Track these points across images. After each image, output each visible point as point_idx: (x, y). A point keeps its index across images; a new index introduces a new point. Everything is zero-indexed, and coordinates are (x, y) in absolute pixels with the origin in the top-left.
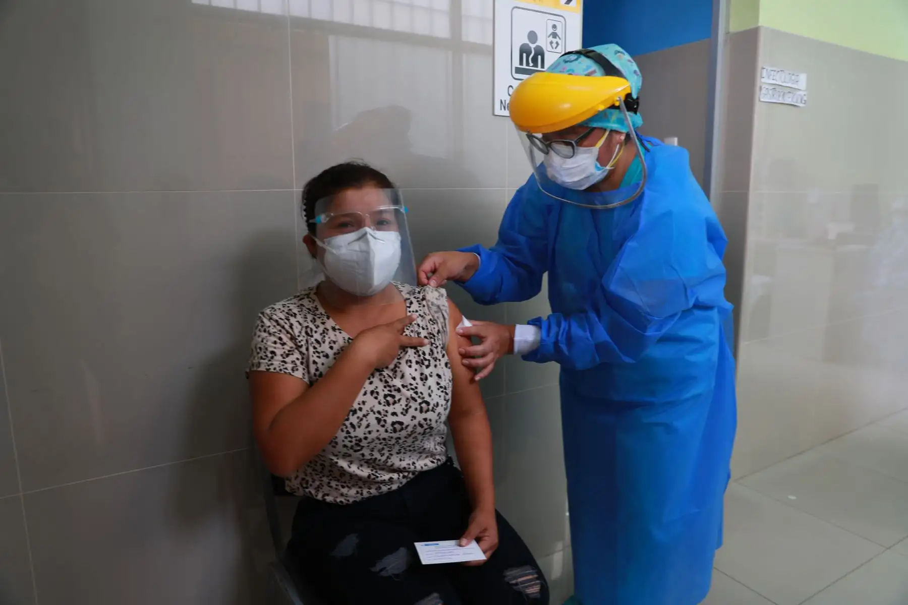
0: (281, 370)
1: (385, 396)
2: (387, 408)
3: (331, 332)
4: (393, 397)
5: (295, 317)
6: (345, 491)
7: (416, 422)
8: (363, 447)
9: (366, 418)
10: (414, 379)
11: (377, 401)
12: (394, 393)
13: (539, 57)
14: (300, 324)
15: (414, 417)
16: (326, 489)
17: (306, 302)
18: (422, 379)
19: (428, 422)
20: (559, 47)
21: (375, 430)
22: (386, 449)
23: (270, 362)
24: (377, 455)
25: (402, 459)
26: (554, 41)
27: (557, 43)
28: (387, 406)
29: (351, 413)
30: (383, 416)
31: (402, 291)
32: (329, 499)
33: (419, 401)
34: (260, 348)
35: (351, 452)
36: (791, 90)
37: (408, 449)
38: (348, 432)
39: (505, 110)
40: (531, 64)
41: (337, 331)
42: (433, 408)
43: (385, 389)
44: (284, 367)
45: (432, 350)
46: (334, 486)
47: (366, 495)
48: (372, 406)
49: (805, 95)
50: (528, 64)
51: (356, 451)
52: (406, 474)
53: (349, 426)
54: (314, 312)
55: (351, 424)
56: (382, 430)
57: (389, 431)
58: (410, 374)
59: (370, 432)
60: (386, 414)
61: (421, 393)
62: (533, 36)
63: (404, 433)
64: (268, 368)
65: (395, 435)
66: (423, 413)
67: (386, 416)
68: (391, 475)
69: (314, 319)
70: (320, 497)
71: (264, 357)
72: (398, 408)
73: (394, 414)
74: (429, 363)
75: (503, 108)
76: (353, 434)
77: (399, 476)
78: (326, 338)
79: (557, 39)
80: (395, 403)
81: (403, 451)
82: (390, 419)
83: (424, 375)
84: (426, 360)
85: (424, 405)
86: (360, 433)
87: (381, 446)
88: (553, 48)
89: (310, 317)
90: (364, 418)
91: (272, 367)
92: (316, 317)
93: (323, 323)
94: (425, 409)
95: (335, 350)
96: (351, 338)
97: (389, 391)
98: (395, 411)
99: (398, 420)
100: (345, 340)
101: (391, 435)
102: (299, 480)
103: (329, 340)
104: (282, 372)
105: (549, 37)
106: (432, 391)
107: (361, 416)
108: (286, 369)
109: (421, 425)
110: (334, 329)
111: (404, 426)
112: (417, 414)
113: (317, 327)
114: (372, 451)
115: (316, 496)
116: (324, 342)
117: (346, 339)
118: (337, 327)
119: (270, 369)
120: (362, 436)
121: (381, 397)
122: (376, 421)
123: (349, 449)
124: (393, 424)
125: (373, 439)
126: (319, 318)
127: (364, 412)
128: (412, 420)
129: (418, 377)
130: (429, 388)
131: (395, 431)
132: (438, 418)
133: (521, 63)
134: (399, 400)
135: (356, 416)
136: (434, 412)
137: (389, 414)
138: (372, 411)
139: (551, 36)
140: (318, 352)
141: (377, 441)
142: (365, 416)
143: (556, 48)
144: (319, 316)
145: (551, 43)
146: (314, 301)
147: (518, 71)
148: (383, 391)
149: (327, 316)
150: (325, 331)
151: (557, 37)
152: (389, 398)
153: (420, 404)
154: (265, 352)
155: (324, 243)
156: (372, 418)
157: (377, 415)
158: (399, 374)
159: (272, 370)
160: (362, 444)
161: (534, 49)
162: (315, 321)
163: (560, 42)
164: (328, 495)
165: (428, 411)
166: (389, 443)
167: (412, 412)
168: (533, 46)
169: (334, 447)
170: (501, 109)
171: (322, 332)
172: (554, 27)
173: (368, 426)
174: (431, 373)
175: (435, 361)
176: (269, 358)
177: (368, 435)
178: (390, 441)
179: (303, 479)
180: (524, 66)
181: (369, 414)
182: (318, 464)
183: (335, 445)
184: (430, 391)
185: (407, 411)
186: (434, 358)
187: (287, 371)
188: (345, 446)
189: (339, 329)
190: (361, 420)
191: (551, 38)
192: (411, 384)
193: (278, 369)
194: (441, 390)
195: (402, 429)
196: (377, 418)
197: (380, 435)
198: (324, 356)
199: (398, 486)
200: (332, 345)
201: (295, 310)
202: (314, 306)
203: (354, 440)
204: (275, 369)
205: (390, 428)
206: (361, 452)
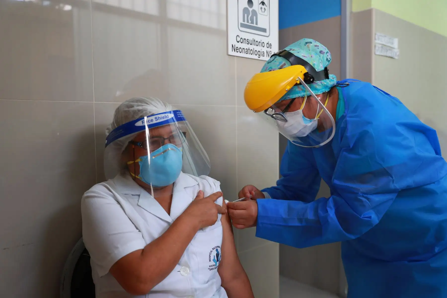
13: (255, 17)
20: (266, 11)
26: (263, 7)
27: (265, 9)
36: (391, 48)
39: (235, 51)
40: (250, 22)
49: (397, 52)
50: (248, 22)
75: (233, 50)
79: (265, 6)
88: (262, 12)
105: (260, 4)
133: (244, 21)
139: (261, 4)
143: (264, 12)
145: (261, 8)
147: (243, 25)
151: (265, 5)
163: (266, 8)
170: (232, 51)
180: (246, 23)
191: (261, 5)
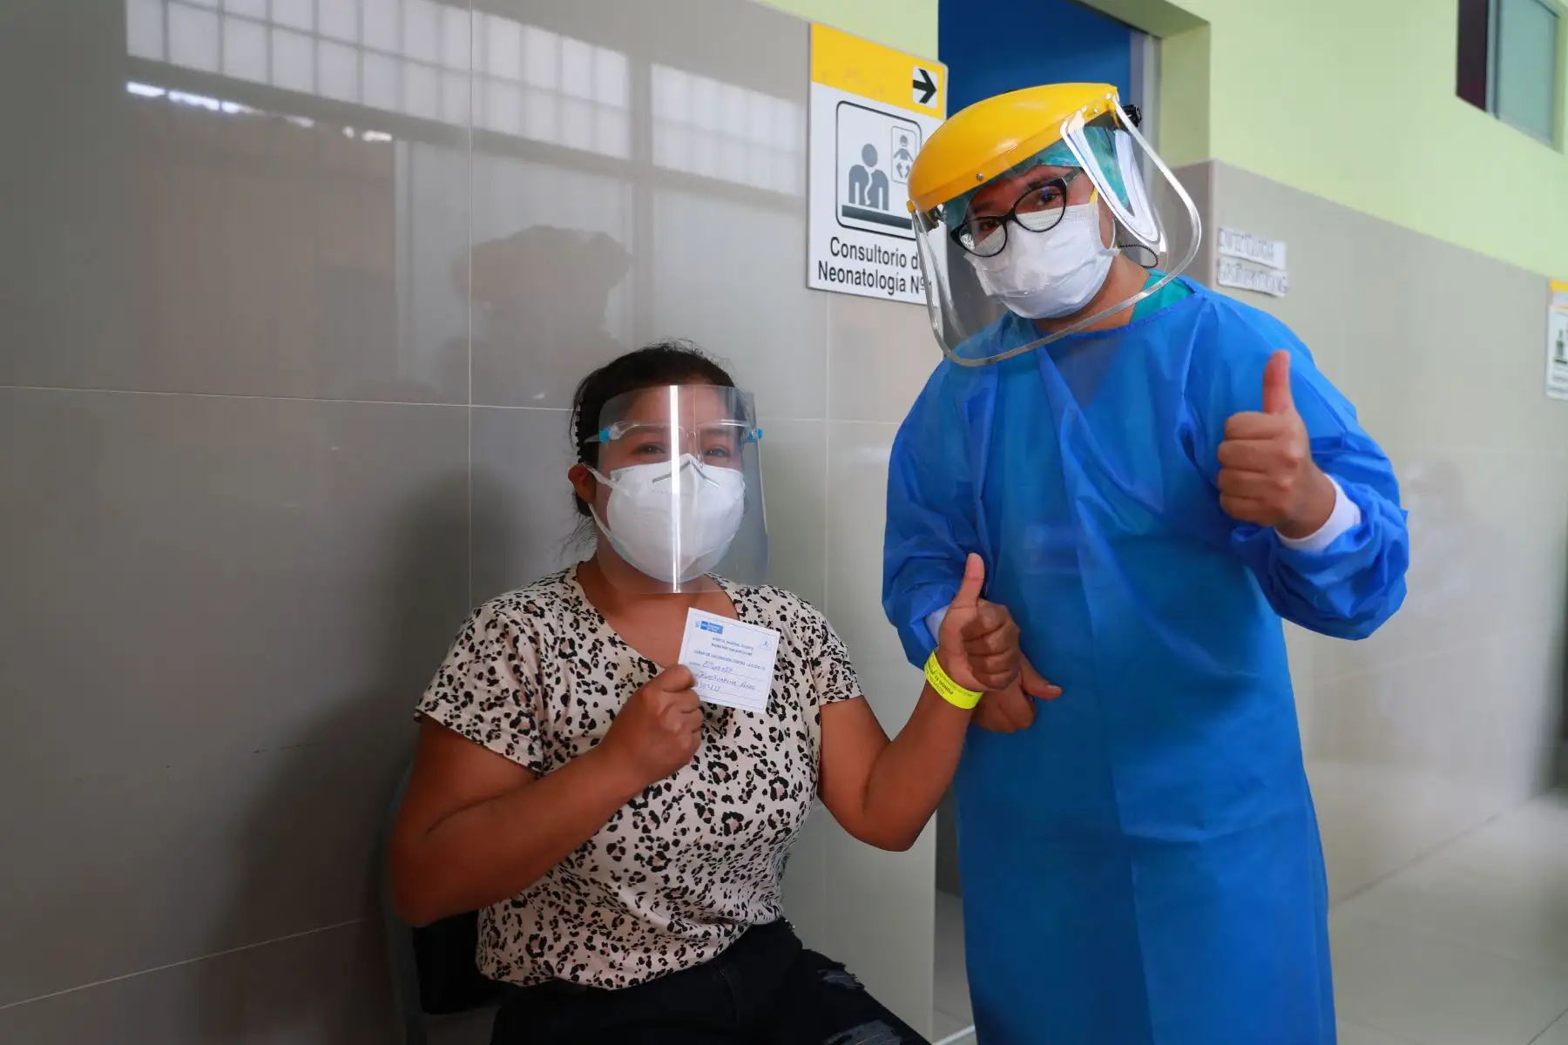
0: (468, 732)
1: (711, 766)
2: (714, 787)
3: (607, 647)
4: (725, 767)
5: (542, 616)
6: (617, 957)
7: (764, 816)
8: (669, 860)
9: (679, 804)
10: (759, 737)
11: (696, 774)
12: (725, 760)
13: (881, 190)
14: (552, 630)
15: (761, 807)
16: (581, 954)
17: (558, 588)
18: (773, 739)
19: (785, 816)
21: (693, 829)
22: (707, 869)
23: (457, 712)
24: (689, 881)
25: (728, 894)
26: (904, 164)
27: (909, 169)
28: (715, 784)
29: (651, 793)
30: (707, 801)
31: (726, 588)
32: (585, 977)
33: (770, 777)
34: (450, 678)
35: (647, 870)
36: (1265, 269)
37: (742, 872)
38: (646, 829)
39: (826, 278)
40: (868, 202)
41: (618, 645)
42: (793, 792)
43: (708, 753)
44: (476, 728)
45: (787, 690)
46: (599, 947)
47: (656, 967)
48: (689, 782)
49: (1284, 278)
50: (862, 202)
51: (655, 869)
52: (729, 927)
53: (648, 817)
54: (575, 606)
55: (652, 813)
56: (706, 828)
57: (718, 831)
58: (751, 728)
59: (684, 831)
60: (712, 798)
61: (773, 763)
62: (869, 153)
63: (742, 837)
64: (449, 720)
65: (727, 840)
66: (777, 800)
67: (714, 802)
68: (706, 927)
69: (576, 621)
70: (566, 974)
71: (450, 698)
72: (734, 789)
73: (726, 799)
74: (784, 712)
75: (822, 276)
76: (654, 834)
77: (719, 930)
78: (600, 658)
79: (909, 162)
80: (727, 778)
81: (731, 876)
82: (720, 808)
83: (777, 732)
84: (778, 706)
85: (777, 785)
86: (666, 832)
87: (697, 862)
88: (901, 176)
89: (569, 617)
90: (675, 804)
91: (456, 722)
92: (579, 618)
93: (593, 631)
94: (779, 794)
95: (616, 680)
96: (644, 659)
97: (715, 756)
98: (729, 793)
99: (733, 811)
100: (634, 662)
101: (720, 839)
102: (524, 941)
103: (606, 662)
104: (470, 737)
105: (895, 156)
106: (791, 762)
107: (669, 800)
108: (478, 732)
109: (772, 824)
110: (613, 642)
111: (743, 823)
112: (766, 800)
113: (583, 637)
114: (682, 871)
115: (560, 971)
116: (596, 666)
117: (636, 660)
118: (618, 639)
119: (451, 724)
120: (670, 838)
121: (703, 766)
122: (695, 812)
123: (644, 863)
124: (726, 816)
125: (688, 845)
126: (586, 619)
127: (675, 792)
128: (758, 812)
129: (766, 734)
130: (787, 755)
131: (727, 831)
132: (800, 812)
133: (852, 199)
134: (735, 773)
135: (660, 799)
136: (796, 800)
137: (718, 799)
138: (689, 791)
139: (899, 156)
140: (585, 683)
141: (694, 851)
142: (674, 799)
143: (906, 176)
144: (584, 616)
145: (899, 167)
146: (573, 588)
147: (848, 212)
148: (707, 756)
149: (598, 616)
150: (596, 647)
151: (909, 159)
152: (716, 770)
153: (771, 783)
154: (456, 691)
155: (609, 477)
156: (688, 804)
157: (698, 800)
158: (731, 730)
159: (454, 727)
160: (668, 855)
161: (873, 174)
162: (578, 627)
163: (912, 166)
164: (583, 967)
165: (784, 796)
166: (714, 855)
167: (757, 797)
168: (870, 170)
169: (618, 859)
170: (820, 278)
171: (591, 647)
172: (904, 139)
173: (681, 819)
174: (788, 729)
175: (795, 708)
176: (458, 704)
177: (679, 837)
178: (716, 851)
179: (533, 937)
180: (857, 205)
181: (683, 796)
182: (572, 901)
183: (619, 855)
184: (787, 761)
185: (749, 794)
186: (791, 704)
187: (478, 737)
188: (638, 857)
189: (620, 642)
190: (670, 807)
191: (898, 160)
192: (753, 747)
193: (464, 729)
194: (806, 760)
195: (739, 829)
196: (697, 805)
197: (701, 837)
198: (597, 690)
199: (715, 953)
200: (611, 670)
201: (541, 602)
202: (574, 596)
203: (655, 844)
204: (459, 726)
205: (719, 825)
206: (664, 873)
